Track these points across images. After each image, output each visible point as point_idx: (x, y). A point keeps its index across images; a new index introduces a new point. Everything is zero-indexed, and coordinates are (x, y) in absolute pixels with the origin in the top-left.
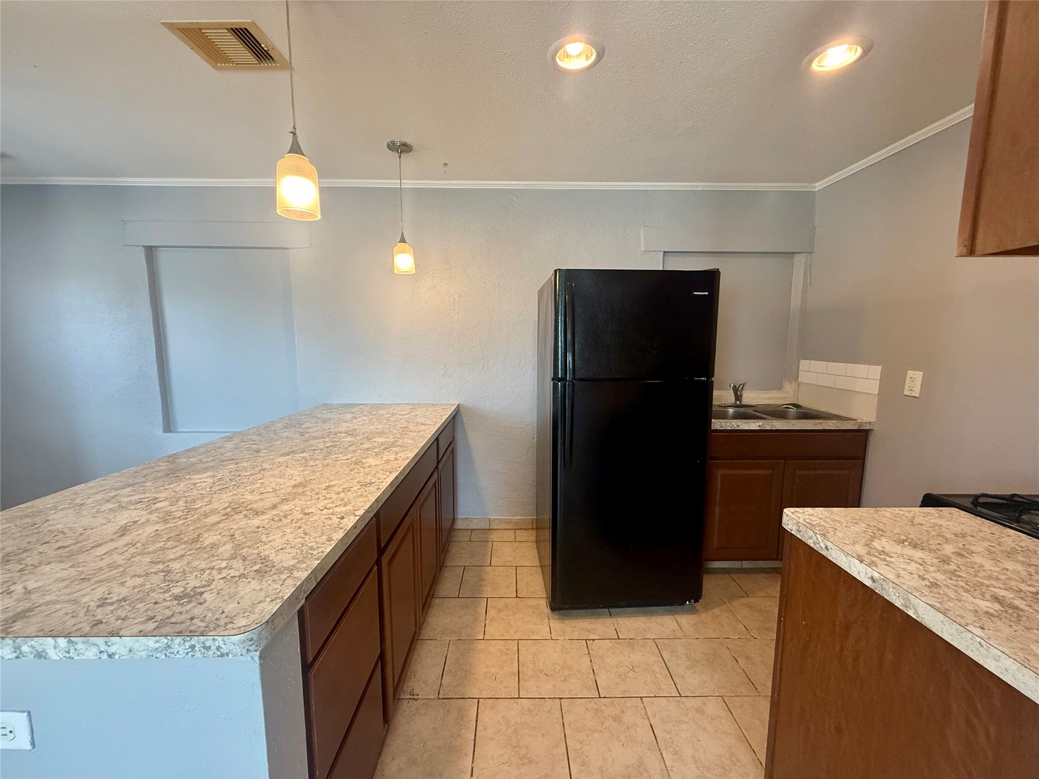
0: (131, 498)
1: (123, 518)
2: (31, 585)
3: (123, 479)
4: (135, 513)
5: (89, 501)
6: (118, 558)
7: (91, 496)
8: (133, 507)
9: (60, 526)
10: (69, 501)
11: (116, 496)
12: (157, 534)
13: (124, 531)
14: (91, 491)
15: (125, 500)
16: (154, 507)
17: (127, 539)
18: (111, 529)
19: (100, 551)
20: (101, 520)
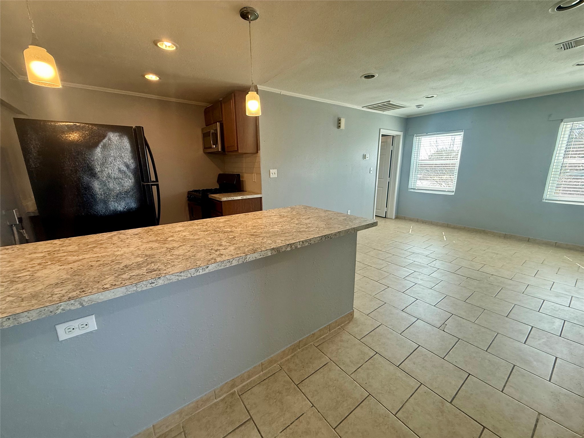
0: (303, 226)
1: (308, 221)
2: (325, 214)
3: (301, 235)
4: (304, 221)
5: (314, 228)
6: (312, 214)
7: (313, 230)
8: (304, 223)
9: (322, 223)
10: (320, 230)
11: (306, 228)
12: (303, 216)
13: (309, 218)
14: (313, 232)
15: (304, 226)
16: (299, 222)
17: (308, 217)
18: (311, 219)
19: (315, 216)
20: (313, 222)
